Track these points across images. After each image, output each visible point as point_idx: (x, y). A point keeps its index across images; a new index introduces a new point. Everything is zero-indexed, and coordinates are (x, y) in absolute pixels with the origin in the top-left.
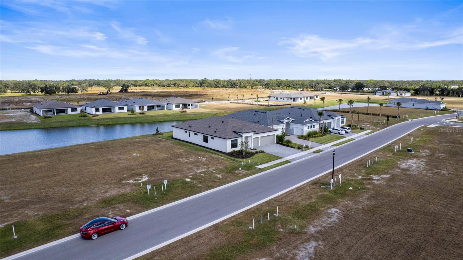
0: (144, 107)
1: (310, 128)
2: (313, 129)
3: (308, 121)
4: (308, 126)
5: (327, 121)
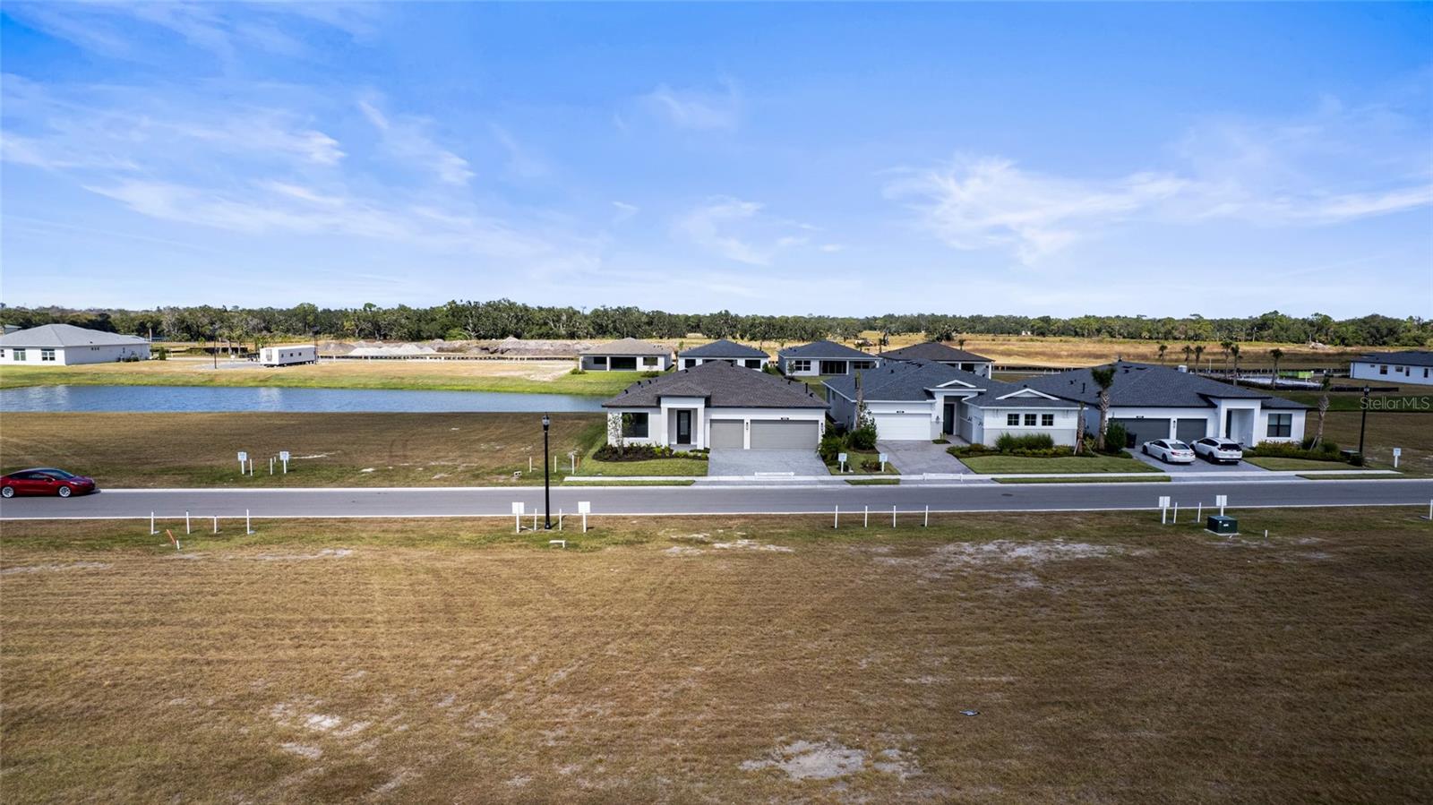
0: (812, 363)
1: (1024, 423)
2: (1039, 429)
3: (1024, 396)
4: (1010, 416)
5: (1174, 415)
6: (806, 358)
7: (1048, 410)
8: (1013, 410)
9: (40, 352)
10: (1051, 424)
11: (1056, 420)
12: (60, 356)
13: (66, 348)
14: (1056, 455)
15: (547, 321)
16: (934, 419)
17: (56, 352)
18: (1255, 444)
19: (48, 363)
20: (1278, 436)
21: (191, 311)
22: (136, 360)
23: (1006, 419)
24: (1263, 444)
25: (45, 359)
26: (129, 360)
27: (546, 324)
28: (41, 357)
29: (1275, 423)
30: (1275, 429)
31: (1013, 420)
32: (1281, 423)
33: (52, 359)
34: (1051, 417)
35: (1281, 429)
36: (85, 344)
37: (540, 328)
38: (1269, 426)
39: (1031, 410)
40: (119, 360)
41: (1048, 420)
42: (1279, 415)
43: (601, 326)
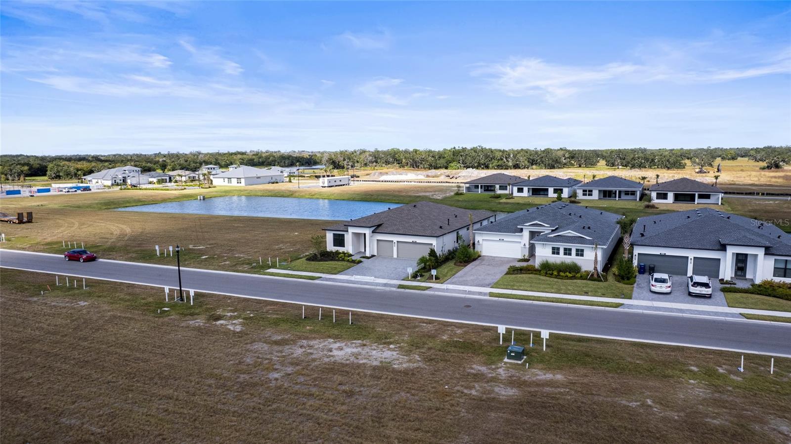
1: (563, 253)
2: (573, 258)
3: (566, 235)
4: (553, 248)
5: (691, 254)
6: (590, 188)
7: (580, 246)
8: (556, 245)
9: (236, 179)
10: (582, 255)
11: (585, 253)
12: (243, 181)
13: (245, 178)
14: (582, 278)
15: (502, 158)
16: (522, 245)
17: (232, 179)
18: (758, 281)
19: (239, 185)
20: (785, 276)
21: (336, 154)
22: (277, 183)
23: (551, 251)
24: (766, 283)
25: (238, 183)
26: (273, 183)
27: (502, 159)
28: (236, 182)
29: (783, 266)
30: (782, 272)
31: (555, 251)
32: (788, 267)
33: (240, 183)
34: (582, 251)
35: (787, 271)
36: (254, 176)
37: (498, 162)
38: (775, 268)
39: (568, 245)
40: (269, 183)
41: (580, 253)
42: (786, 260)
43: (533, 160)
